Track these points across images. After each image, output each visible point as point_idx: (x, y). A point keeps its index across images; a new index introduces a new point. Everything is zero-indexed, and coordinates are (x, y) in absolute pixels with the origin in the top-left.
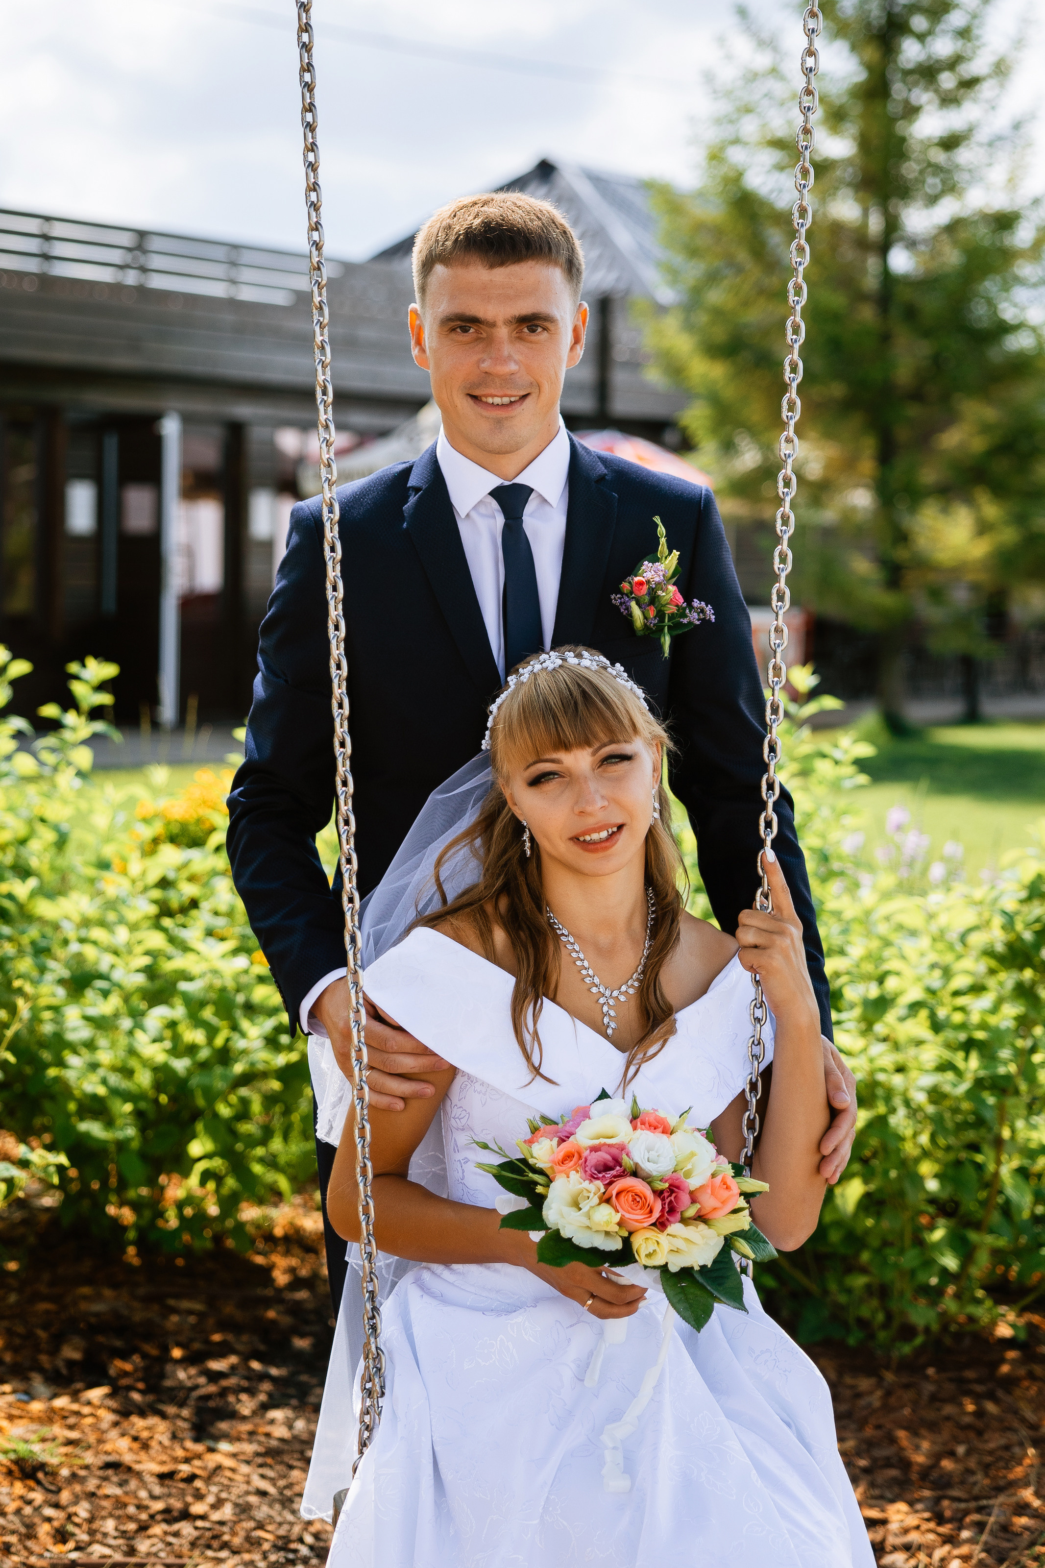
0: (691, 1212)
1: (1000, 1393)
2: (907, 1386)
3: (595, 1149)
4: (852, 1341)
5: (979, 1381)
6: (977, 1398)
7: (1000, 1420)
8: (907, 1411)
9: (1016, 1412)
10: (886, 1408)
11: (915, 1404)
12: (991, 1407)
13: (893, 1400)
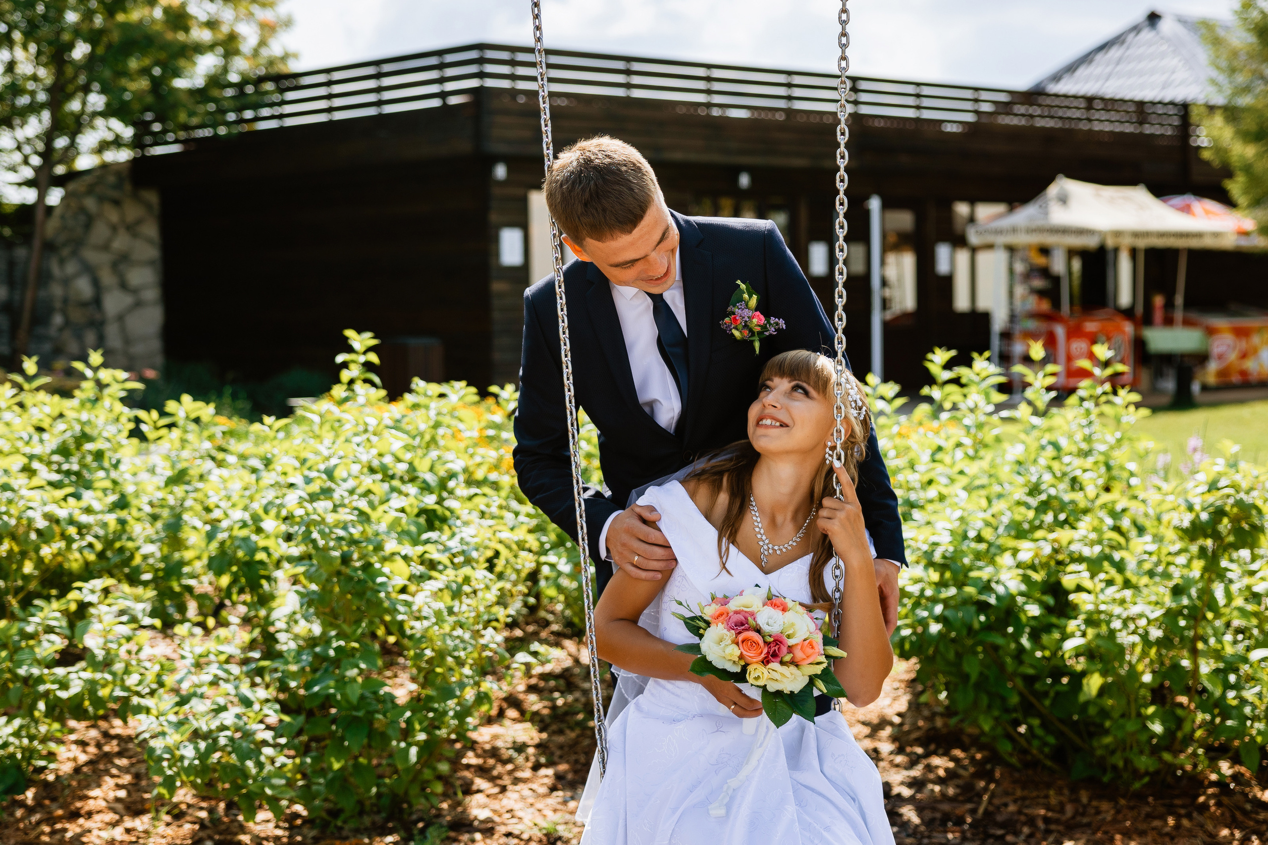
0: (788, 658)
1: (1195, 815)
2: (1132, 808)
3: (736, 612)
4: (1106, 779)
5: (1183, 806)
6: (1178, 817)
7: (1189, 830)
8: (1128, 823)
9: (1202, 826)
10: (1115, 821)
11: (1134, 820)
12: (1185, 822)
13: (1120, 817)
